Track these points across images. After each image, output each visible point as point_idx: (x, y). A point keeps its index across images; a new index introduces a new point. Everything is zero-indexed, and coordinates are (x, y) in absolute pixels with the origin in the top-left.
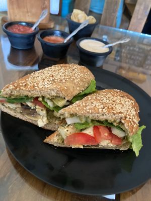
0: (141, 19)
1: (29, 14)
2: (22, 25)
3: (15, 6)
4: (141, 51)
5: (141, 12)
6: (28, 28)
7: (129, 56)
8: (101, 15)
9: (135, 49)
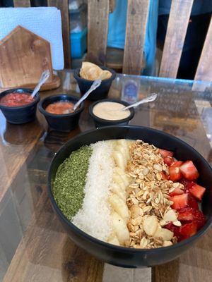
0: (175, 54)
1: (27, 75)
2: (19, 93)
3: (8, 69)
4: (182, 92)
5: (173, 44)
6: (26, 96)
7: (167, 101)
8: (123, 50)
9: (174, 90)
